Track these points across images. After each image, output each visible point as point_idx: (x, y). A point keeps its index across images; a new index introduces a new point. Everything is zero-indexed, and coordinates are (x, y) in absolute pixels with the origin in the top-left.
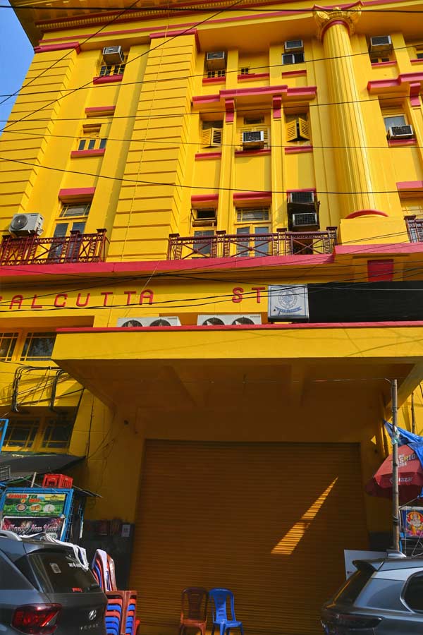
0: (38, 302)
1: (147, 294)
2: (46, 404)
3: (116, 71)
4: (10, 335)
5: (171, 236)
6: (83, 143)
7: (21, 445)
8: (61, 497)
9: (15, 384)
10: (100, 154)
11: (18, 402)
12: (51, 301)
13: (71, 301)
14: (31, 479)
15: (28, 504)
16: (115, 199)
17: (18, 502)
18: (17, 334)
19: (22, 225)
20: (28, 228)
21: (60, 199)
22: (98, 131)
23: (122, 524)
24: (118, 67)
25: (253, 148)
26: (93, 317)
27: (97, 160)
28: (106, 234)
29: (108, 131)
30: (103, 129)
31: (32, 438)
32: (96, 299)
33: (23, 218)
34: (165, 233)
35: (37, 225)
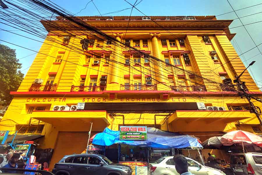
0: (39, 100)
1: (64, 99)
2: (38, 124)
3: (67, 42)
4: (32, 107)
5: (72, 85)
6: (56, 60)
7: (31, 133)
8: (28, 146)
9: (31, 120)
10: (60, 64)
11: (31, 123)
12: (42, 100)
13: (47, 100)
14: (24, 142)
15: (21, 147)
16: (61, 76)
17: (18, 147)
18: (34, 107)
19: (38, 81)
20: (39, 82)
21: (49, 74)
22: (61, 57)
23: (50, 149)
24: (68, 41)
25: (96, 65)
26: (51, 104)
27: (59, 65)
28: (57, 85)
29: (63, 58)
30: (62, 57)
31: (35, 131)
32: (53, 100)
33: (38, 79)
34: (71, 85)
35: (41, 82)
